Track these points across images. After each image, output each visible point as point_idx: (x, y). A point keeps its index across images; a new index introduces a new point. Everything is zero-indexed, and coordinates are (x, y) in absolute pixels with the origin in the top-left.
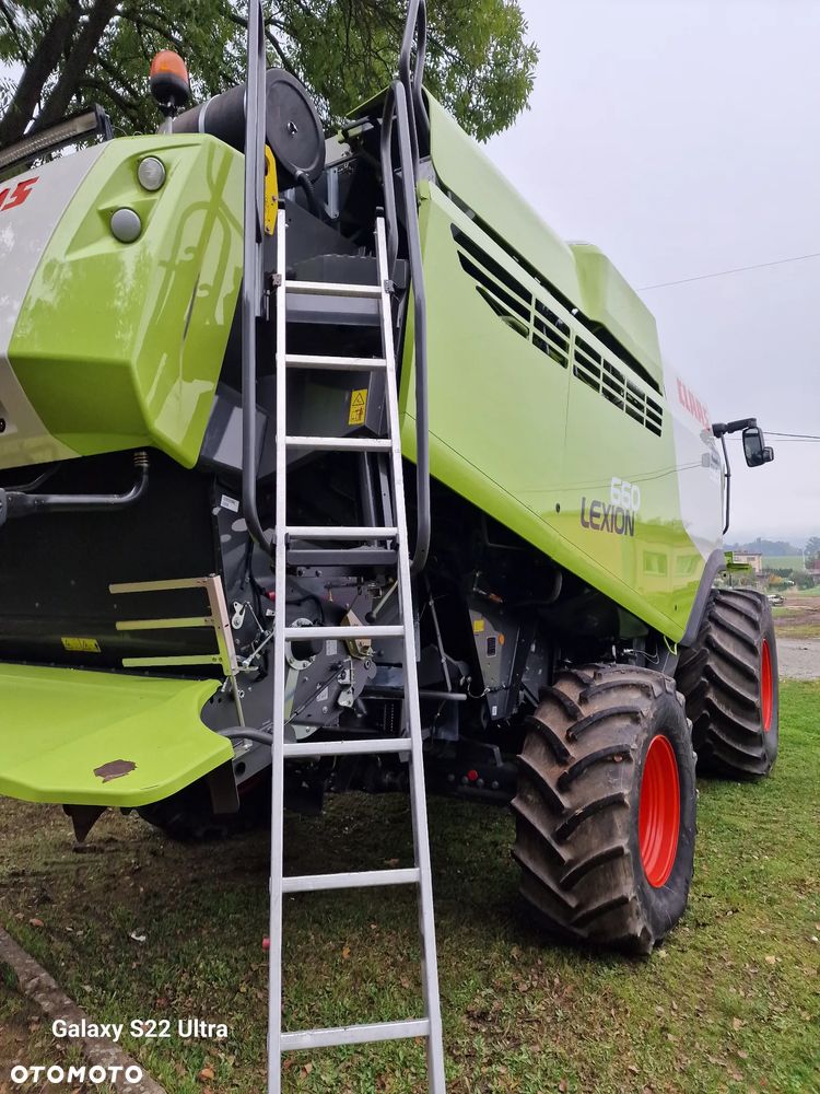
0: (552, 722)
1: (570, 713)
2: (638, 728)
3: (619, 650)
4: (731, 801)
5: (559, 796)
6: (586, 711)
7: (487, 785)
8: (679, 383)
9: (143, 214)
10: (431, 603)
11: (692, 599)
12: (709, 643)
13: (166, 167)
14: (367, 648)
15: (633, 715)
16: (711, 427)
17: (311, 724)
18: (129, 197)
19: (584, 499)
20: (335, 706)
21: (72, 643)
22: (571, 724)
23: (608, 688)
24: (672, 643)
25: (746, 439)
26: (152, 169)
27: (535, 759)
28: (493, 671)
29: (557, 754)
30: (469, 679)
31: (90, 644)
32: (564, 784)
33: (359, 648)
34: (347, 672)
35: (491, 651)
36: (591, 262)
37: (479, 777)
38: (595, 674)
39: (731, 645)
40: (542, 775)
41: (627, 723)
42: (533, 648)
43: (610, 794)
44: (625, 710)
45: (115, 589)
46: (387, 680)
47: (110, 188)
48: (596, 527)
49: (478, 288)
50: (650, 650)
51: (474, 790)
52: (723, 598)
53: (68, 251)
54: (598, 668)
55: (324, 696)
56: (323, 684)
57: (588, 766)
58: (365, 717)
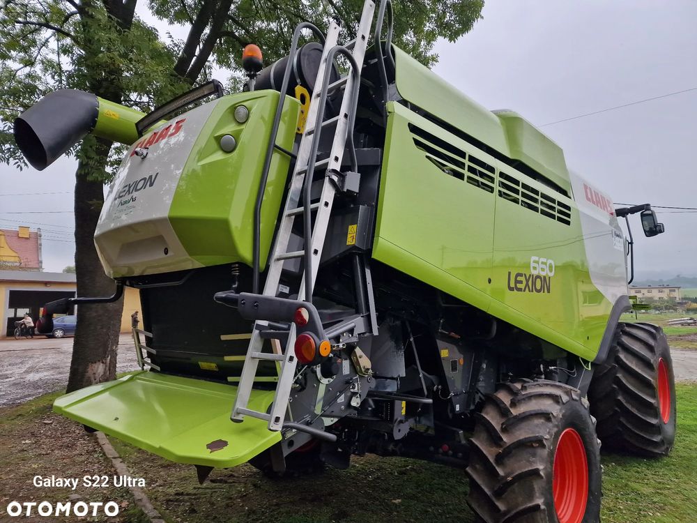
0: (492, 418)
1: (504, 412)
2: (550, 425)
3: (546, 367)
4: (638, 472)
5: (497, 468)
6: (514, 412)
7: (455, 455)
8: (586, 187)
9: (237, 136)
10: (412, 339)
11: (603, 330)
12: (618, 361)
13: (249, 110)
14: (368, 369)
15: (547, 416)
16: (614, 211)
17: (334, 417)
18: (230, 128)
19: (509, 273)
20: (349, 405)
21: (204, 365)
22: (503, 420)
23: (530, 397)
24: (586, 362)
25: (644, 218)
26: (242, 111)
27: (480, 443)
28: (457, 381)
29: (495, 439)
30: (440, 387)
31: (212, 366)
32: (500, 459)
33: (363, 370)
34: (356, 385)
35: (454, 368)
36: (511, 123)
37: (450, 449)
38: (522, 386)
39: (634, 362)
40: (485, 452)
41: (542, 420)
42: (484, 366)
43: (530, 469)
44: (540, 412)
45: (224, 337)
46: (385, 388)
47: (220, 124)
48: (520, 290)
49: (427, 157)
50: (570, 368)
51: (446, 458)
52: (628, 329)
53: (198, 161)
54: (525, 382)
55: (342, 399)
56: (341, 393)
57: (514, 448)
58: (373, 409)
